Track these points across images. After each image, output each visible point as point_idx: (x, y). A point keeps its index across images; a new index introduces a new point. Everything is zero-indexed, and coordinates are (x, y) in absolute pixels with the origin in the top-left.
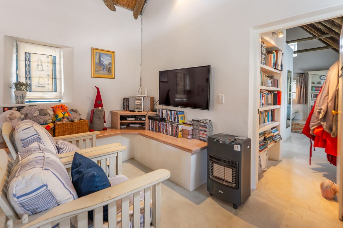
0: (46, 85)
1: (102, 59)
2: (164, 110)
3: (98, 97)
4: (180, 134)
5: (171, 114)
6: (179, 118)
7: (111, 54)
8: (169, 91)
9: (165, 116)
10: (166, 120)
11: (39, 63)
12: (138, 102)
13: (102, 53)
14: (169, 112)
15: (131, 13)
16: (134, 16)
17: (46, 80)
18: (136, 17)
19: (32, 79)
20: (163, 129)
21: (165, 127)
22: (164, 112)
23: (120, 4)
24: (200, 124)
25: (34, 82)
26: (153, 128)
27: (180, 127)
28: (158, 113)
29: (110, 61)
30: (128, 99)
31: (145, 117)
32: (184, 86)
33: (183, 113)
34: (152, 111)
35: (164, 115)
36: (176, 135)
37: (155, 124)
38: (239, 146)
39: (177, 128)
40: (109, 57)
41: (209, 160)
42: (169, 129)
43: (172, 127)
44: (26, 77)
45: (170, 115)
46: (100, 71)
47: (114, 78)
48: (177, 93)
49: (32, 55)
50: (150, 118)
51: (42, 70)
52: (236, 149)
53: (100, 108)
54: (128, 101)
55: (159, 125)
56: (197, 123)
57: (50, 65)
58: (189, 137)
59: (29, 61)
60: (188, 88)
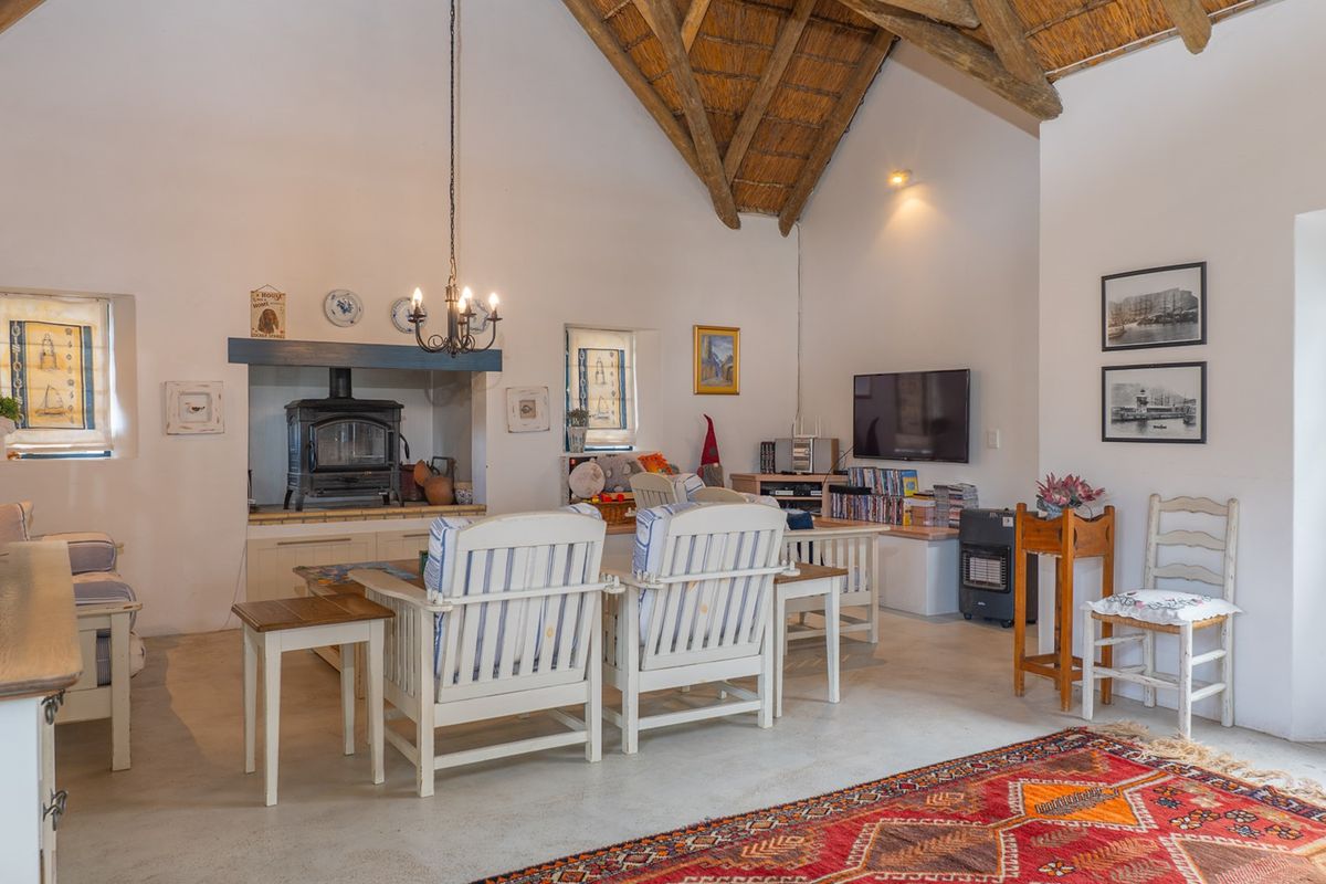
0: (610, 415)
1: (713, 350)
2: (866, 470)
3: (711, 440)
4: (906, 517)
5: (885, 476)
6: (905, 485)
7: (731, 333)
8: (875, 422)
9: (869, 483)
10: (873, 492)
11: (600, 369)
12: (799, 452)
13: (715, 336)
14: (880, 475)
15: (774, 222)
16: (781, 228)
17: (610, 402)
18: (785, 230)
19: (590, 402)
20: (868, 512)
21: (870, 505)
22: (868, 475)
23: (748, 207)
24: (951, 492)
25: (593, 407)
26: (841, 512)
27: (907, 504)
28: (851, 478)
29: (731, 353)
30: (774, 444)
31: (820, 489)
32: (924, 408)
33: (914, 474)
34: (837, 472)
35: (867, 480)
36: (898, 520)
37: (845, 503)
38: (1011, 519)
39: (900, 503)
40: (728, 342)
41: (962, 552)
42: (882, 507)
43: (889, 504)
44: (580, 399)
45: (882, 480)
46: (710, 378)
47: (738, 394)
48: (900, 430)
49: (588, 352)
50: (833, 489)
51: (604, 383)
52: (1005, 524)
53: (716, 465)
54: (774, 449)
55: (857, 504)
56: (944, 493)
57: (615, 371)
58: (927, 523)
59: (585, 366)
60: (936, 412)
